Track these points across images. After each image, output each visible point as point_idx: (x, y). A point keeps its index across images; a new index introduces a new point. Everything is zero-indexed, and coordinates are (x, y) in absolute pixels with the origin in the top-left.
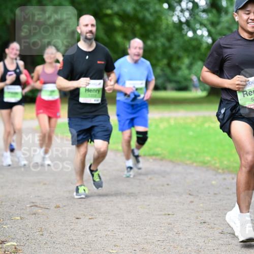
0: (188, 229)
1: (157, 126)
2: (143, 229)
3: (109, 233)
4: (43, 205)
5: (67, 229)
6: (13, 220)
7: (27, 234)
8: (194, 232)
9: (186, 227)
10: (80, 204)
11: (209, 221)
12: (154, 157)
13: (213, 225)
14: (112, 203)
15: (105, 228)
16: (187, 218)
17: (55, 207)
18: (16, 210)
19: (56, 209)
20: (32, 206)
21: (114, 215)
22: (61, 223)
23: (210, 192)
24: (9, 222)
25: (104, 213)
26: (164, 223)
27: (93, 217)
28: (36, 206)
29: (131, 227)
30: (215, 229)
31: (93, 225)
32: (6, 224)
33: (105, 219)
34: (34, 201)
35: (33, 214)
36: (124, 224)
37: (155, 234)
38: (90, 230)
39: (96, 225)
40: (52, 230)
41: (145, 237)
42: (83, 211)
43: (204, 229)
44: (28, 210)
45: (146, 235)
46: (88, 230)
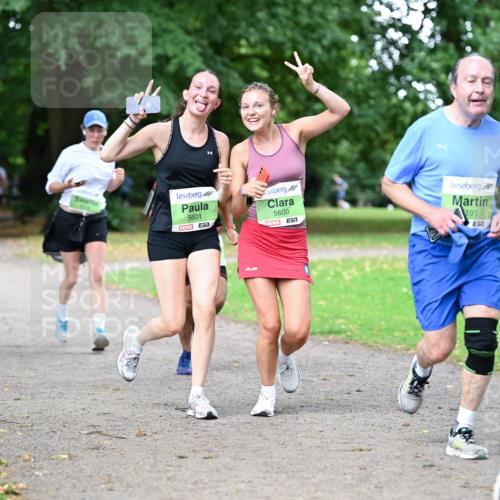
0: (398, 479)
1: (338, 274)
2: (309, 478)
3: (243, 485)
4: (114, 430)
5: (161, 478)
6: (54, 461)
7: (82, 488)
8: (411, 484)
9: (395, 474)
10: (186, 429)
11: (440, 462)
12: (331, 337)
13: (447, 471)
14: (249, 426)
15: (236, 476)
16: (398, 457)
17: (137, 435)
18: (60, 440)
19: (139, 439)
20: (91, 433)
21: (253, 451)
22: (147, 467)
23: (442, 406)
24: (45, 463)
25: (233, 447)
26: (352, 467)
27: (211, 454)
28: (99, 433)
29: (287, 473)
30: (453, 478)
31: (211, 471)
32: (41, 469)
33: (235, 458)
34: (95, 423)
35: (93, 449)
36: (272, 468)
37: (334, 489)
38: (206, 480)
39: (218, 470)
40: (130, 480)
41: (314, 495)
42: (192, 443)
43: (431, 478)
44: (84, 440)
45: (316, 491)
46: (202, 481)
